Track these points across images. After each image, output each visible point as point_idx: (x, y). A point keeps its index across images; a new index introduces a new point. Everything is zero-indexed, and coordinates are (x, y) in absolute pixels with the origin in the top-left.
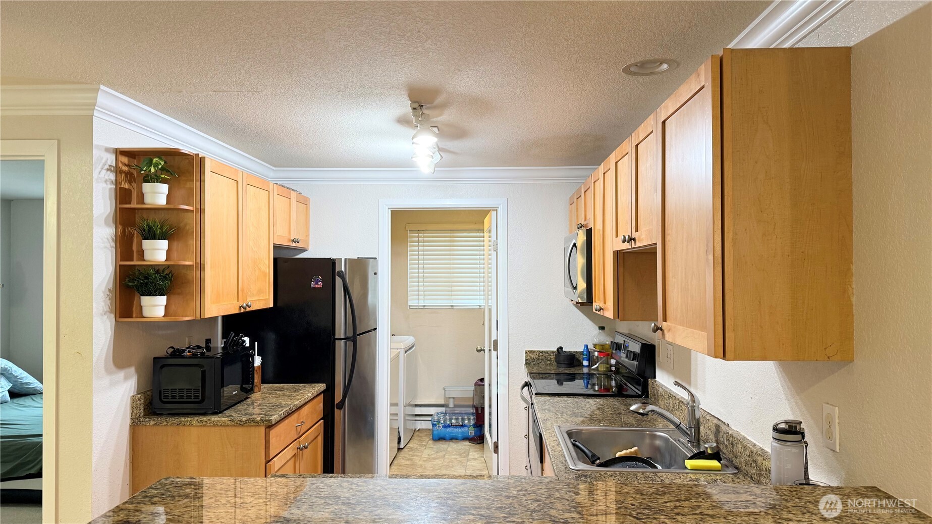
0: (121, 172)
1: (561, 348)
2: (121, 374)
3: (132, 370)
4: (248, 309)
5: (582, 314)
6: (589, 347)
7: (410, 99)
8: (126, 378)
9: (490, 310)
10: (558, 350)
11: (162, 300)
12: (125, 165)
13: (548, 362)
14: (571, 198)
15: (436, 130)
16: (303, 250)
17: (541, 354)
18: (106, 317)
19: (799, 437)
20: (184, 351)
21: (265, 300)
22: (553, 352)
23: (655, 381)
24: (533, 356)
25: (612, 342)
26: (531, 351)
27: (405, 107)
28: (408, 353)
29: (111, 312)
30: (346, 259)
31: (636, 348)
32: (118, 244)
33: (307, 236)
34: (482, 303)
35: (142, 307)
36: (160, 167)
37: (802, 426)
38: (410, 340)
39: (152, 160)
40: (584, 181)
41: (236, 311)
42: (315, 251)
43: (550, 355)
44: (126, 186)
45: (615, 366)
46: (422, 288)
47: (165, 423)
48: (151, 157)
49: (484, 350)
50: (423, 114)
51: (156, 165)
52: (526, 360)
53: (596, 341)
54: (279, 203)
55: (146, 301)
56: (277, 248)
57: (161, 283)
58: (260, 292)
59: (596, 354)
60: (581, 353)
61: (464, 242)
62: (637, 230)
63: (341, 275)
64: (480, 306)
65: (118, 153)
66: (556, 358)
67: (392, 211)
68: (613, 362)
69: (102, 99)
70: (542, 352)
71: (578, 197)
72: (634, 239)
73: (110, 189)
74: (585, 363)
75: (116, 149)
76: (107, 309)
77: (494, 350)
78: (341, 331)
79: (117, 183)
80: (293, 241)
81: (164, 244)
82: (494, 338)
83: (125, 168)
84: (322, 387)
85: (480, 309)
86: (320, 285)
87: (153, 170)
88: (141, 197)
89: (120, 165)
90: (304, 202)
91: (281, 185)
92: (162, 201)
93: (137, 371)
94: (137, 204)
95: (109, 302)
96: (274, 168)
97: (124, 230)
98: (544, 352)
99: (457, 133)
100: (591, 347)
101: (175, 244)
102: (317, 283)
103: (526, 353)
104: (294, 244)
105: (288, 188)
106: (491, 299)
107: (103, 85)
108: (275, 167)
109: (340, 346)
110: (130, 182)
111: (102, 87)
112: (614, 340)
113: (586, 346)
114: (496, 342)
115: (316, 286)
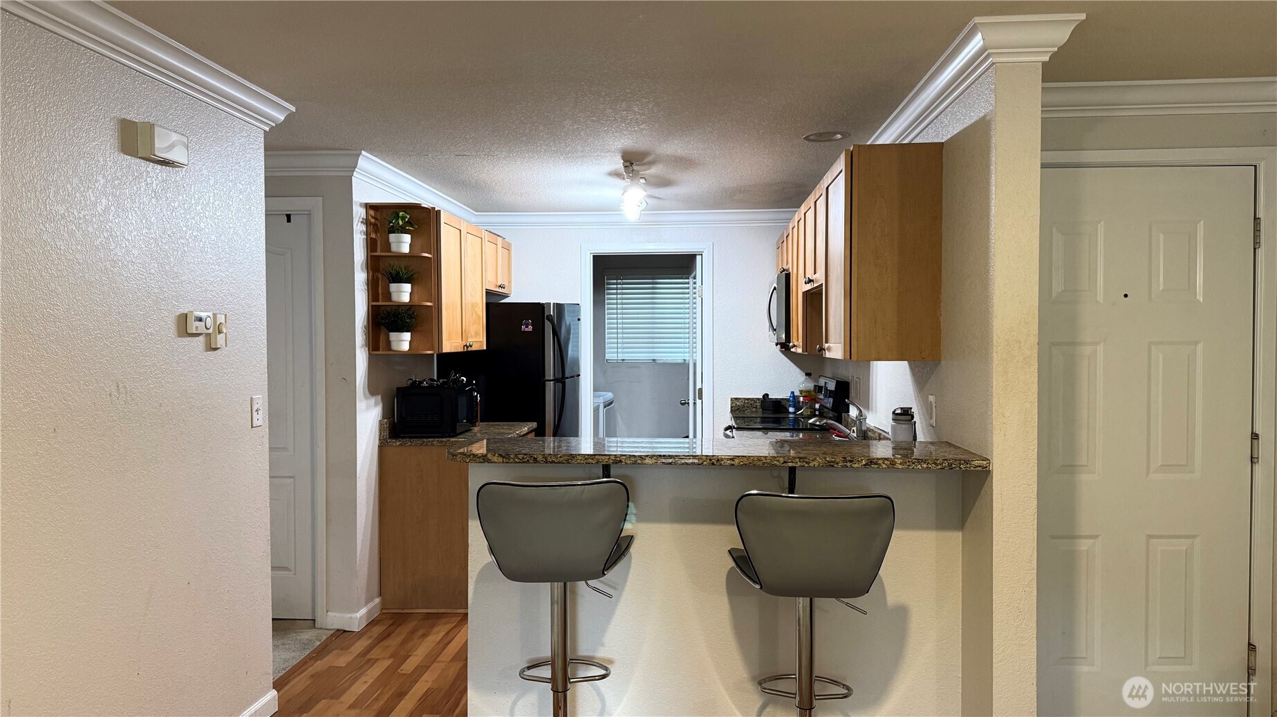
0: (371, 224)
1: (767, 395)
2: (372, 400)
3: (379, 397)
4: (470, 349)
5: (789, 361)
6: (795, 394)
7: (623, 158)
8: (376, 404)
9: (695, 365)
10: (764, 396)
11: (407, 336)
12: (372, 217)
13: (754, 409)
14: (778, 242)
15: (643, 181)
16: (506, 296)
17: (746, 401)
18: (363, 349)
19: (909, 417)
20: (422, 382)
21: (481, 342)
22: (759, 399)
23: (849, 415)
24: (738, 404)
25: (815, 385)
26: (736, 399)
27: (618, 164)
28: (607, 408)
29: (366, 346)
30: (554, 304)
31: (832, 386)
32: (370, 287)
33: (510, 282)
34: (687, 356)
35: (390, 341)
36: (407, 220)
37: (912, 411)
38: (609, 395)
39: (398, 214)
40: (786, 224)
41: (460, 350)
42: (518, 295)
43: (755, 402)
44: (373, 236)
45: (819, 410)
46: (621, 340)
47: (410, 444)
48: (397, 210)
49: (688, 403)
50: (633, 170)
51: (403, 218)
52: (732, 407)
53: (802, 387)
54: (489, 248)
55: (393, 336)
56: (489, 293)
57: (408, 320)
58: (477, 334)
59: (801, 399)
60: (787, 400)
61: (668, 289)
62: (815, 273)
63: (550, 318)
64: (685, 360)
65: (368, 207)
66: (761, 405)
67: (594, 256)
68: (817, 406)
69: (362, 162)
70: (748, 399)
71: (782, 243)
72: (813, 281)
73: (363, 239)
74: (791, 410)
75: (366, 204)
76: (364, 343)
77: (699, 399)
78: (550, 373)
79: (367, 234)
80: (500, 286)
81: (407, 287)
82: (698, 386)
83: (373, 220)
84: (534, 425)
85: (685, 365)
86: (530, 328)
87: (401, 223)
88: (387, 246)
89: (370, 218)
90: (507, 248)
91: (490, 232)
92: (405, 249)
93: (383, 400)
94: (381, 252)
95: (364, 337)
96: (476, 213)
97: (373, 276)
98: (750, 399)
99: (664, 183)
100: (797, 393)
101: (416, 287)
102: (527, 327)
103: (731, 400)
104: (500, 290)
105: (495, 234)
106: (696, 353)
107: (365, 151)
108: (477, 211)
109: (550, 387)
110: (376, 233)
111: (363, 152)
112: (818, 382)
113: (793, 393)
114: (701, 390)
115: (527, 329)
